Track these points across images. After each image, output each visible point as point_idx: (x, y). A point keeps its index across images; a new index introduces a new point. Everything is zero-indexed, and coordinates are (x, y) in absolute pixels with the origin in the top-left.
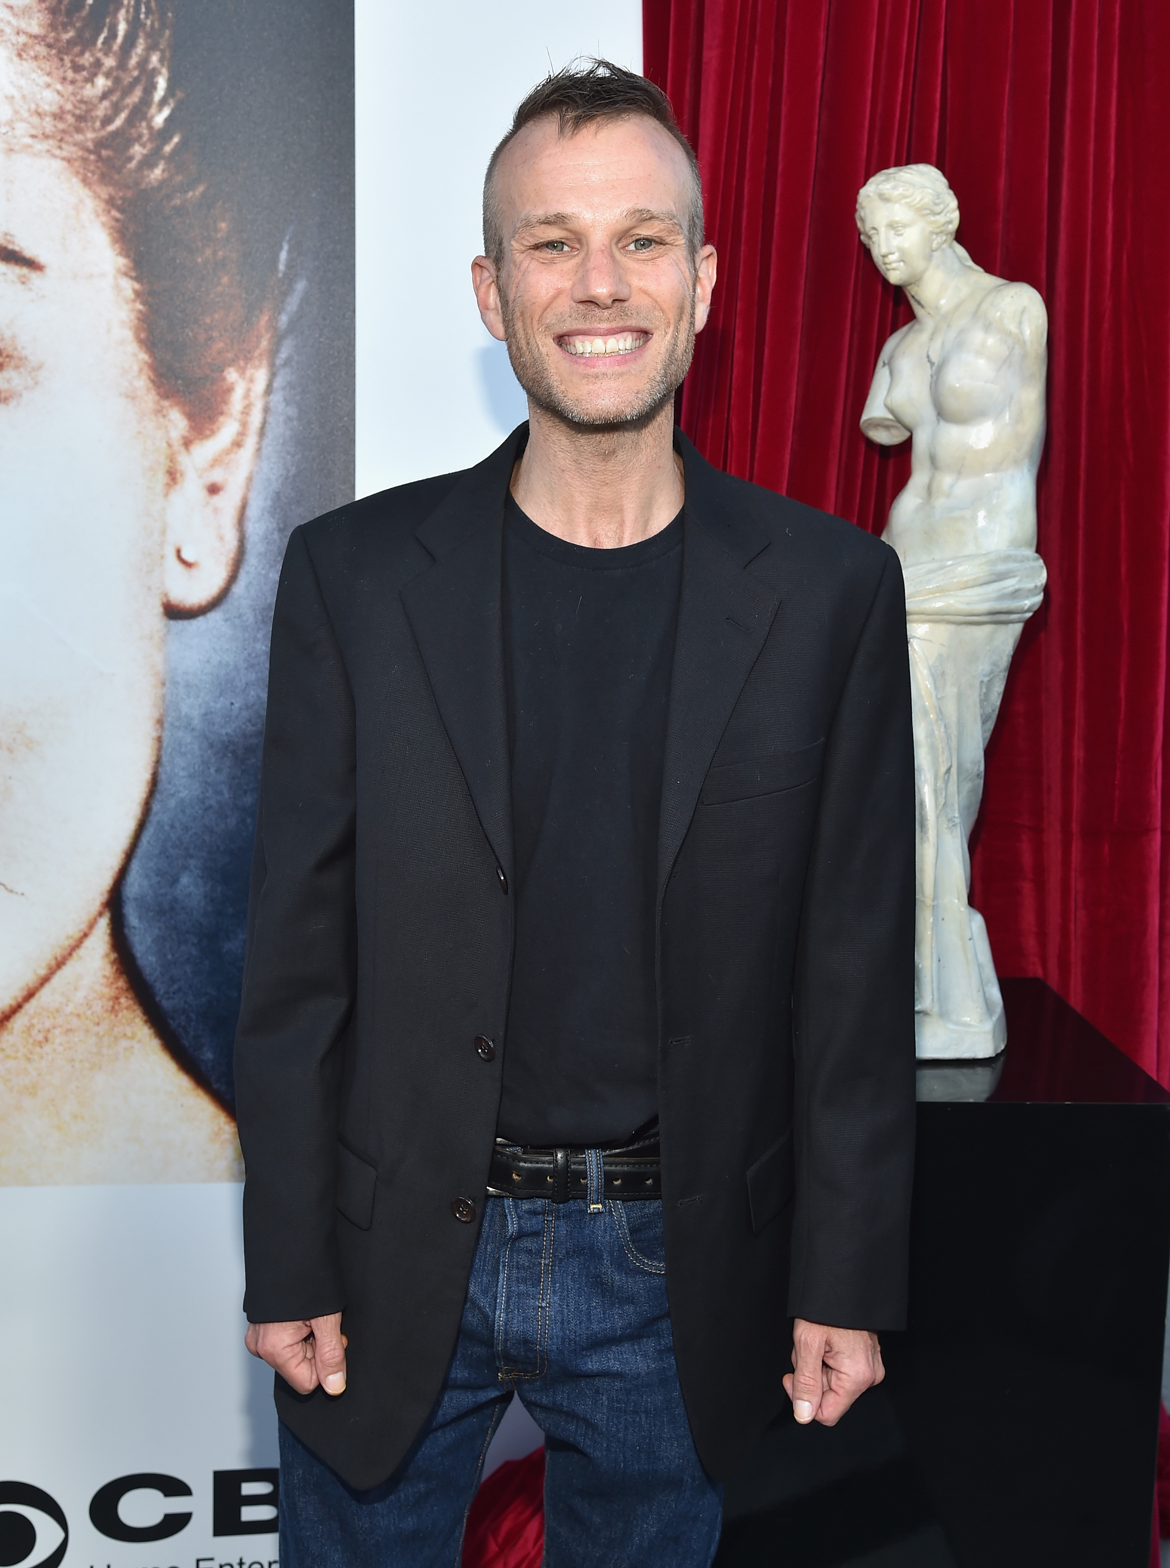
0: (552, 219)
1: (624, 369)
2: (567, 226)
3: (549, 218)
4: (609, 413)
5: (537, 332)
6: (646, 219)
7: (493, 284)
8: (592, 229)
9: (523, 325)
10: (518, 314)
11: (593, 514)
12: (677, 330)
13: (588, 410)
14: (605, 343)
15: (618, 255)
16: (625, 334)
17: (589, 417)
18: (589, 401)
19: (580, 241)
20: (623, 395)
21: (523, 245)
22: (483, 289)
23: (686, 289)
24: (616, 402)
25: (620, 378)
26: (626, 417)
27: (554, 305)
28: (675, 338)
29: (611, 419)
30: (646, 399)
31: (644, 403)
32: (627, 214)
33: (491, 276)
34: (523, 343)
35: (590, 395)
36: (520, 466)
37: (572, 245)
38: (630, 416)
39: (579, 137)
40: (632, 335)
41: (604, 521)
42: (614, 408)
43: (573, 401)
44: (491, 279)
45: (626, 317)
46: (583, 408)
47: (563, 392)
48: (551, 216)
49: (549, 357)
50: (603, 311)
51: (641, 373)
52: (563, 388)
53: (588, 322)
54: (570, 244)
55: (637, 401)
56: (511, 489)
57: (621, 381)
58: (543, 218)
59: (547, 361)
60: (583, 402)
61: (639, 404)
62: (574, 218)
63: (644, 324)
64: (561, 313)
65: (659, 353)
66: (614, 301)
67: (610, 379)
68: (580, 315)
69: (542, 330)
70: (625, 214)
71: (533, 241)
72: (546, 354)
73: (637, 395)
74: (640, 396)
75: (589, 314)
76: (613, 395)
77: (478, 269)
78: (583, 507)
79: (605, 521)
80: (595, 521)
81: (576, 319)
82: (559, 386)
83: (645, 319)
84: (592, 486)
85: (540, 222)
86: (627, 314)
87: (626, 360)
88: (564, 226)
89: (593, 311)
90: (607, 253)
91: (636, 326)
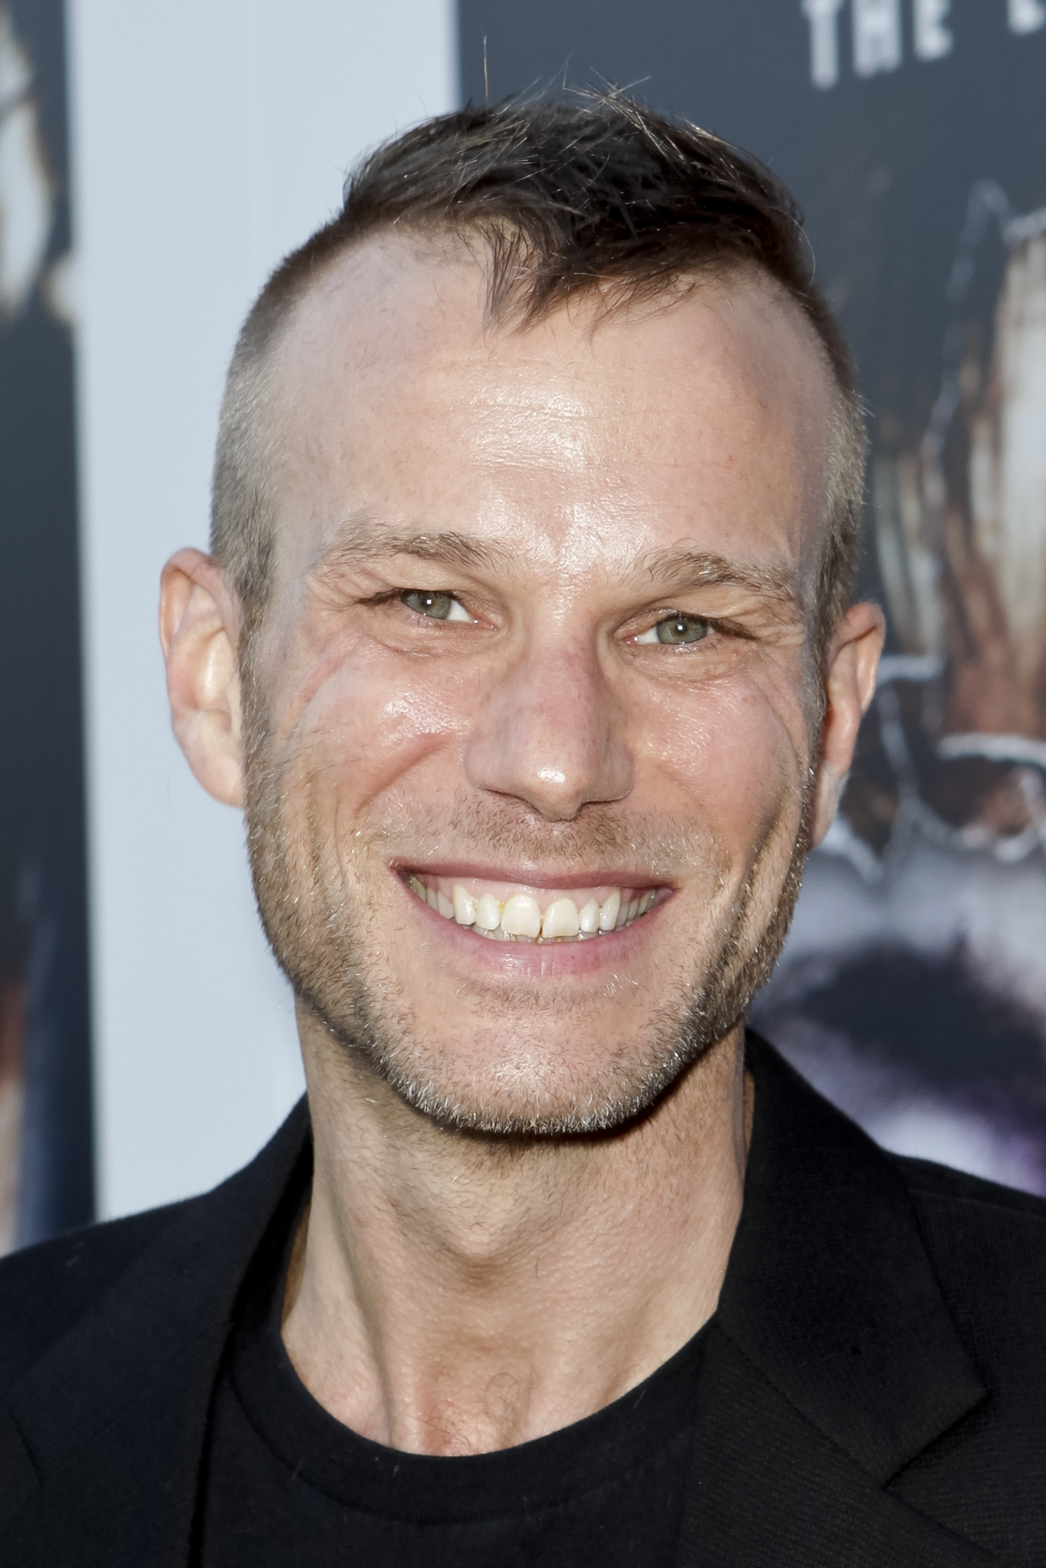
0: (431, 546)
1: (590, 982)
2: (474, 571)
3: (424, 542)
4: (529, 1107)
5: (350, 838)
6: (708, 583)
7: (221, 639)
8: (545, 590)
9: (310, 807)
10: (302, 776)
12: (750, 876)
13: (468, 1089)
14: (543, 910)
15: (610, 666)
16: (601, 891)
17: (470, 1107)
18: (475, 1063)
19: (505, 609)
20: (576, 1060)
21: (340, 591)
22: (187, 646)
23: (791, 767)
24: (555, 1078)
25: (574, 1010)
26: (578, 1119)
27: (412, 777)
28: (742, 900)
29: (533, 1124)
30: (640, 1071)
31: (637, 1083)
32: (656, 563)
33: (219, 612)
34: (300, 857)
35: (481, 1047)
37: (480, 611)
38: (589, 1120)
39: (540, 332)
40: (621, 892)
42: (547, 1095)
43: (428, 1054)
44: (217, 623)
45: (609, 848)
46: (455, 1079)
47: (402, 1017)
48: (432, 539)
49: (374, 911)
50: (549, 825)
51: (634, 993)
52: (402, 1004)
53: (502, 849)
54: (475, 606)
55: (615, 1077)
57: (574, 1016)
58: (404, 536)
59: (365, 922)
60: (460, 1064)
61: (619, 1085)
62: (496, 555)
63: (657, 868)
64: (429, 811)
65: (691, 940)
66: (584, 805)
67: (544, 1008)
68: (485, 827)
69: (361, 837)
70: (647, 563)
71: (370, 588)
72: (365, 900)
73: (617, 1060)
74: (624, 1063)
75: (509, 831)
76: (548, 1056)
77: (180, 584)
78: (413, 1331)
81: (471, 834)
82: (390, 996)
83: (662, 855)
84: (441, 1281)
85: (394, 547)
86: (616, 839)
87: (597, 959)
88: (465, 569)
89: (522, 822)
90: (577, 655)
91: (632, 869)
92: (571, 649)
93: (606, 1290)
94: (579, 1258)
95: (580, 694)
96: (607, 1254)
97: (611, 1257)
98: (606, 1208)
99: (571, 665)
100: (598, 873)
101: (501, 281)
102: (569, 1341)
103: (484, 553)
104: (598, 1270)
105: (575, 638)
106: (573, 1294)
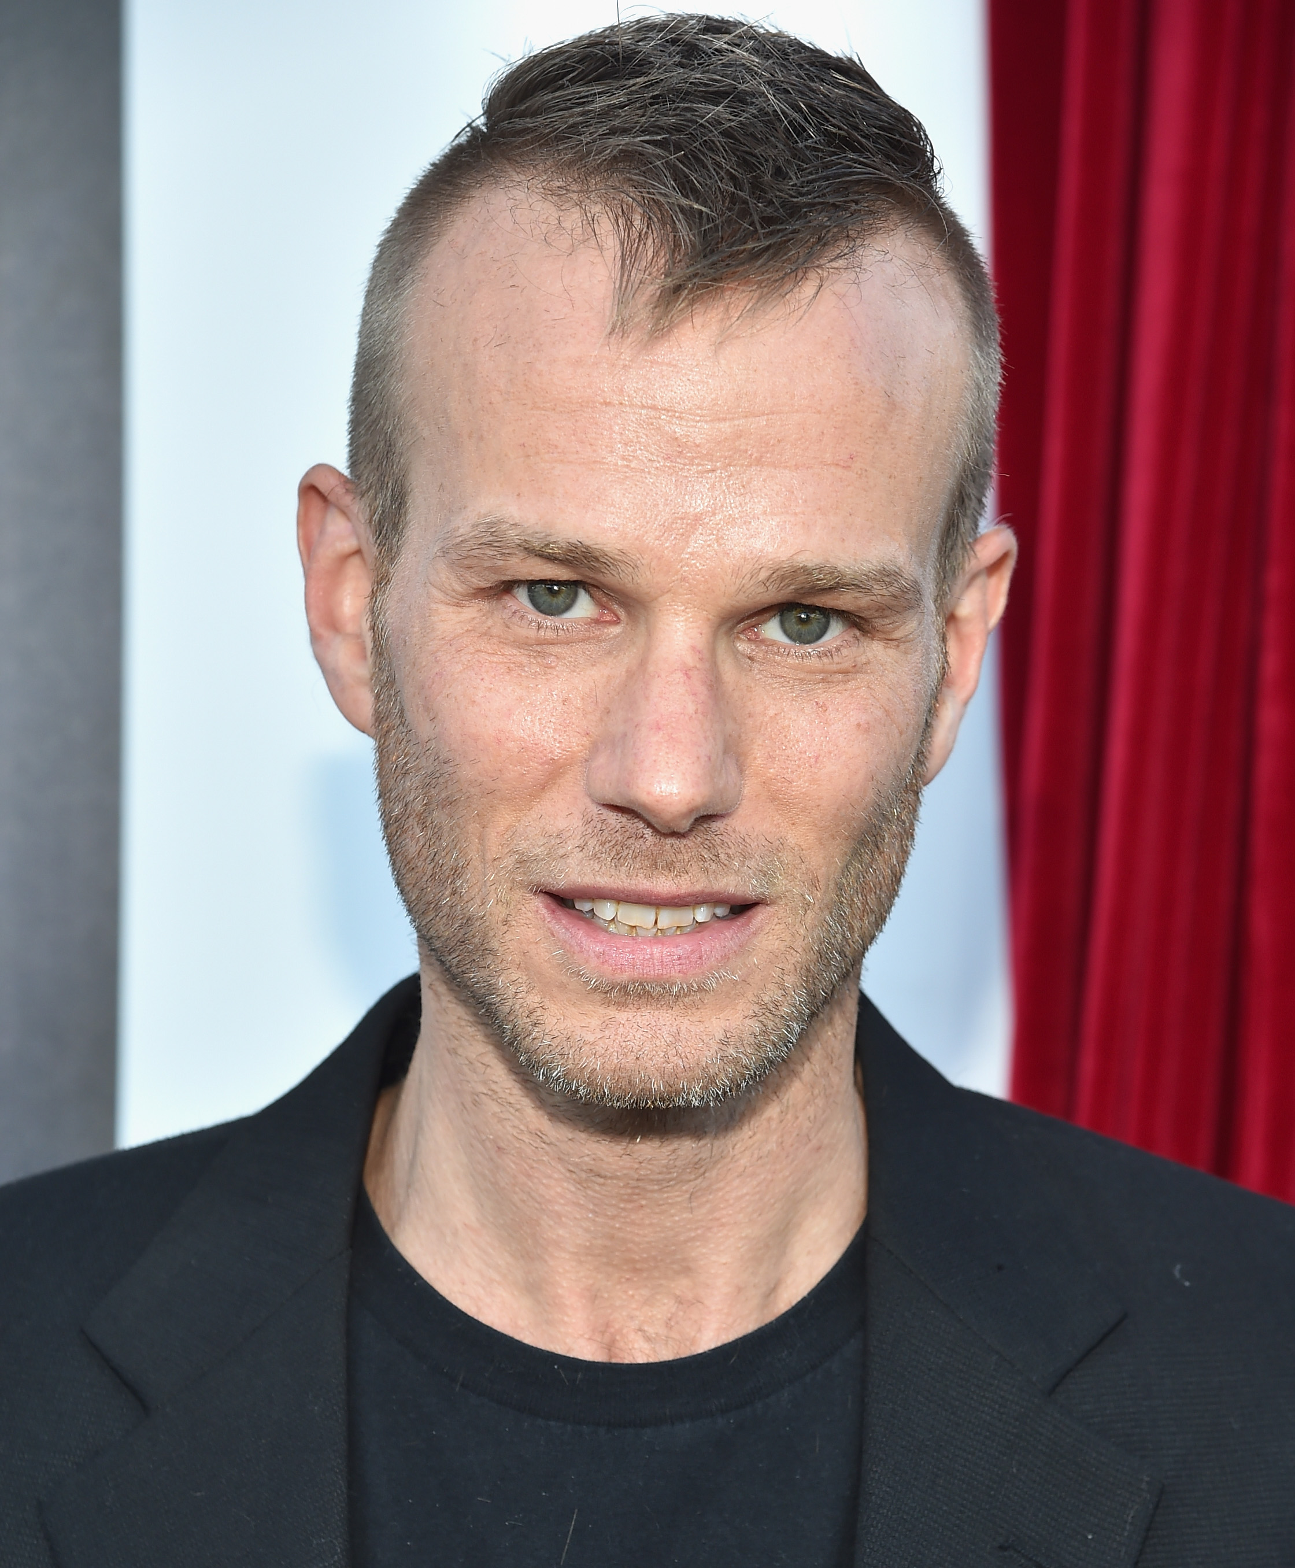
0: (559, 554)
2: (599, 577)
11: (600, 1276)
15: (729, 670)
19: (628, 607)
30: (745, 1060)
32: (771, 576)
36: (393, 1110)
37: (604, 600)
41: (633, 1296)
43: (556, 1041)
45: (714, 866)
47: (532, 1012)
48: (560, 548)
50: (663, 841)
52: (533, 1000)
53: (622, 869)
54: (600, 595)
55: (722, 1064)
56: (369, 1187)
58: (536, 541)
61: (725, 1072)
62: (621, 564)
66: (697, 820)
68: (607, 846)
70: (763, 575)
73: (724, 1047)
74: (730, 1051)
75: (629, 848)
79: (637, 1297)
80: (606, 1295)
81: (595, 856)
83: (759, 875)
84: (591, 1207)
86: (717, 856)
87: (701, 958)
89: (642, 837)
90: (695, 667)
91: (731, 890)
92: (690, 660)
93: (755, 1216)
94: (728, 1189)
95: (697, 709)
96: (755, 1183)
97: (758, 1184)
98: (751, 1143)
99: (689, 678)
100: (703, 892)
101: (628, 282)
102: (724, 1264)
103: (611, 562)
104: (748, 1197)
105: (693, 648)
106: (724, 1220)
